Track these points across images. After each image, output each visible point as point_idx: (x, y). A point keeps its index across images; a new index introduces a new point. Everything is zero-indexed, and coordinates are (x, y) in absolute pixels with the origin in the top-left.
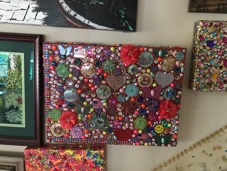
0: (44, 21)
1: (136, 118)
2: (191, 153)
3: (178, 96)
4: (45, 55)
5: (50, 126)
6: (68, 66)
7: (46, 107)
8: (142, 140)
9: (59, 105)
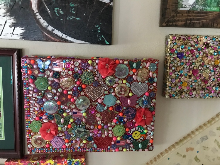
0: (21, 36)
1: (114, 126)
3: (152, 104)
4: (23, 70)
5: (30, 137)
6: (47, 79)
7: (26, 119)
8: (121, 146)
9: (39, 117)
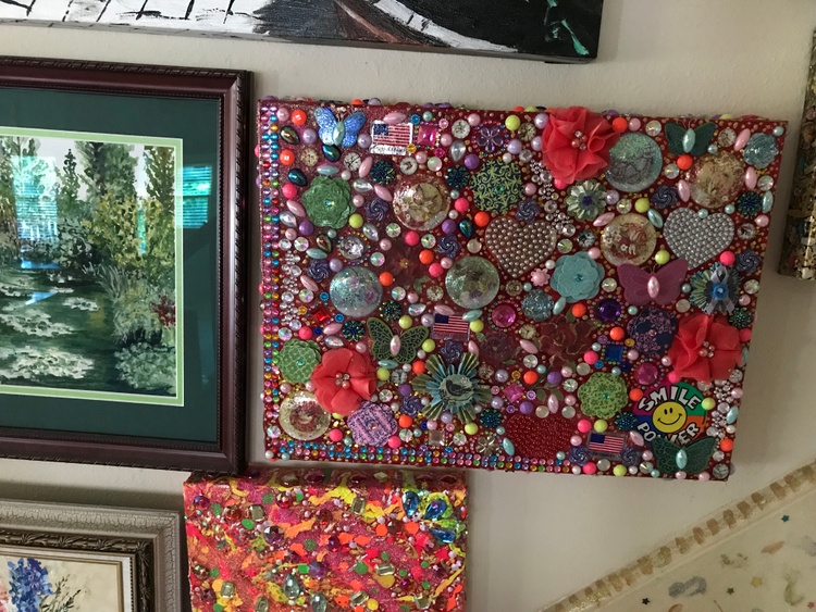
0: (259, 21)
1: (586, 378)
2: (776, 507)
3: (744, 300)
4: (266, 147)
5: (276, 400)
6: (348, 186)
7: (265, 332)
8: (604, 455)
9: (311, 327)
